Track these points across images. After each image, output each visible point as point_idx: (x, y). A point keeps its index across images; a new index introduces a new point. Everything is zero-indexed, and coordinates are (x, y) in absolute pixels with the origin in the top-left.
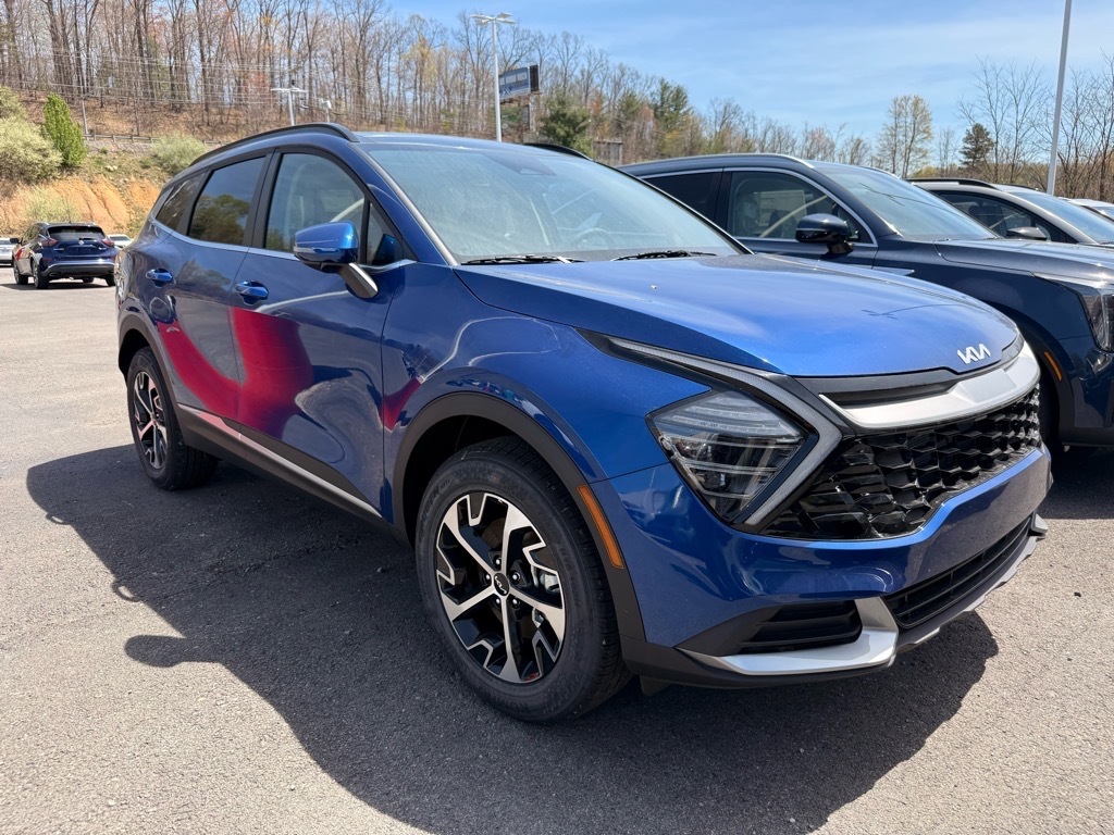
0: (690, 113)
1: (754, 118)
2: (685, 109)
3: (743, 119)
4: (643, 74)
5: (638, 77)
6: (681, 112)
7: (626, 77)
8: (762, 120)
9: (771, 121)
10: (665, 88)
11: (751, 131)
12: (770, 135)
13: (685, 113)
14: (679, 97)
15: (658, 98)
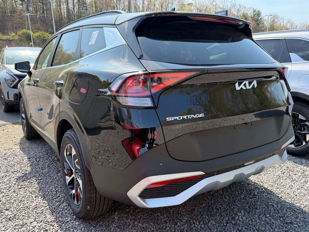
0: (262, 18)
1: (283, 19)
2: (260, 17)
3: (280, 20)
4: (247, 7)
5: (245, 8)
6: (259, 18)
7: (241, 8)
8: (286, 19)
9: (289, 20)
10: (255, 11)
11: (282, 24)
12: (289, 25)
13: (261, 19)
14: (259, 14)
15: (252, 14)
